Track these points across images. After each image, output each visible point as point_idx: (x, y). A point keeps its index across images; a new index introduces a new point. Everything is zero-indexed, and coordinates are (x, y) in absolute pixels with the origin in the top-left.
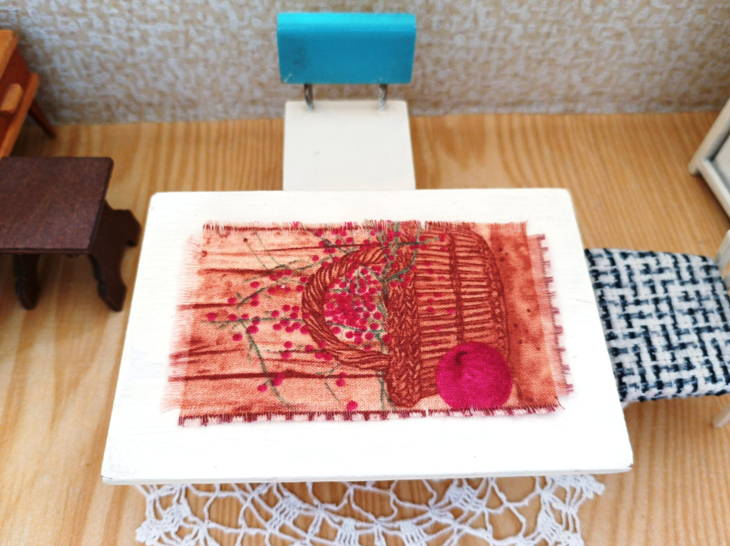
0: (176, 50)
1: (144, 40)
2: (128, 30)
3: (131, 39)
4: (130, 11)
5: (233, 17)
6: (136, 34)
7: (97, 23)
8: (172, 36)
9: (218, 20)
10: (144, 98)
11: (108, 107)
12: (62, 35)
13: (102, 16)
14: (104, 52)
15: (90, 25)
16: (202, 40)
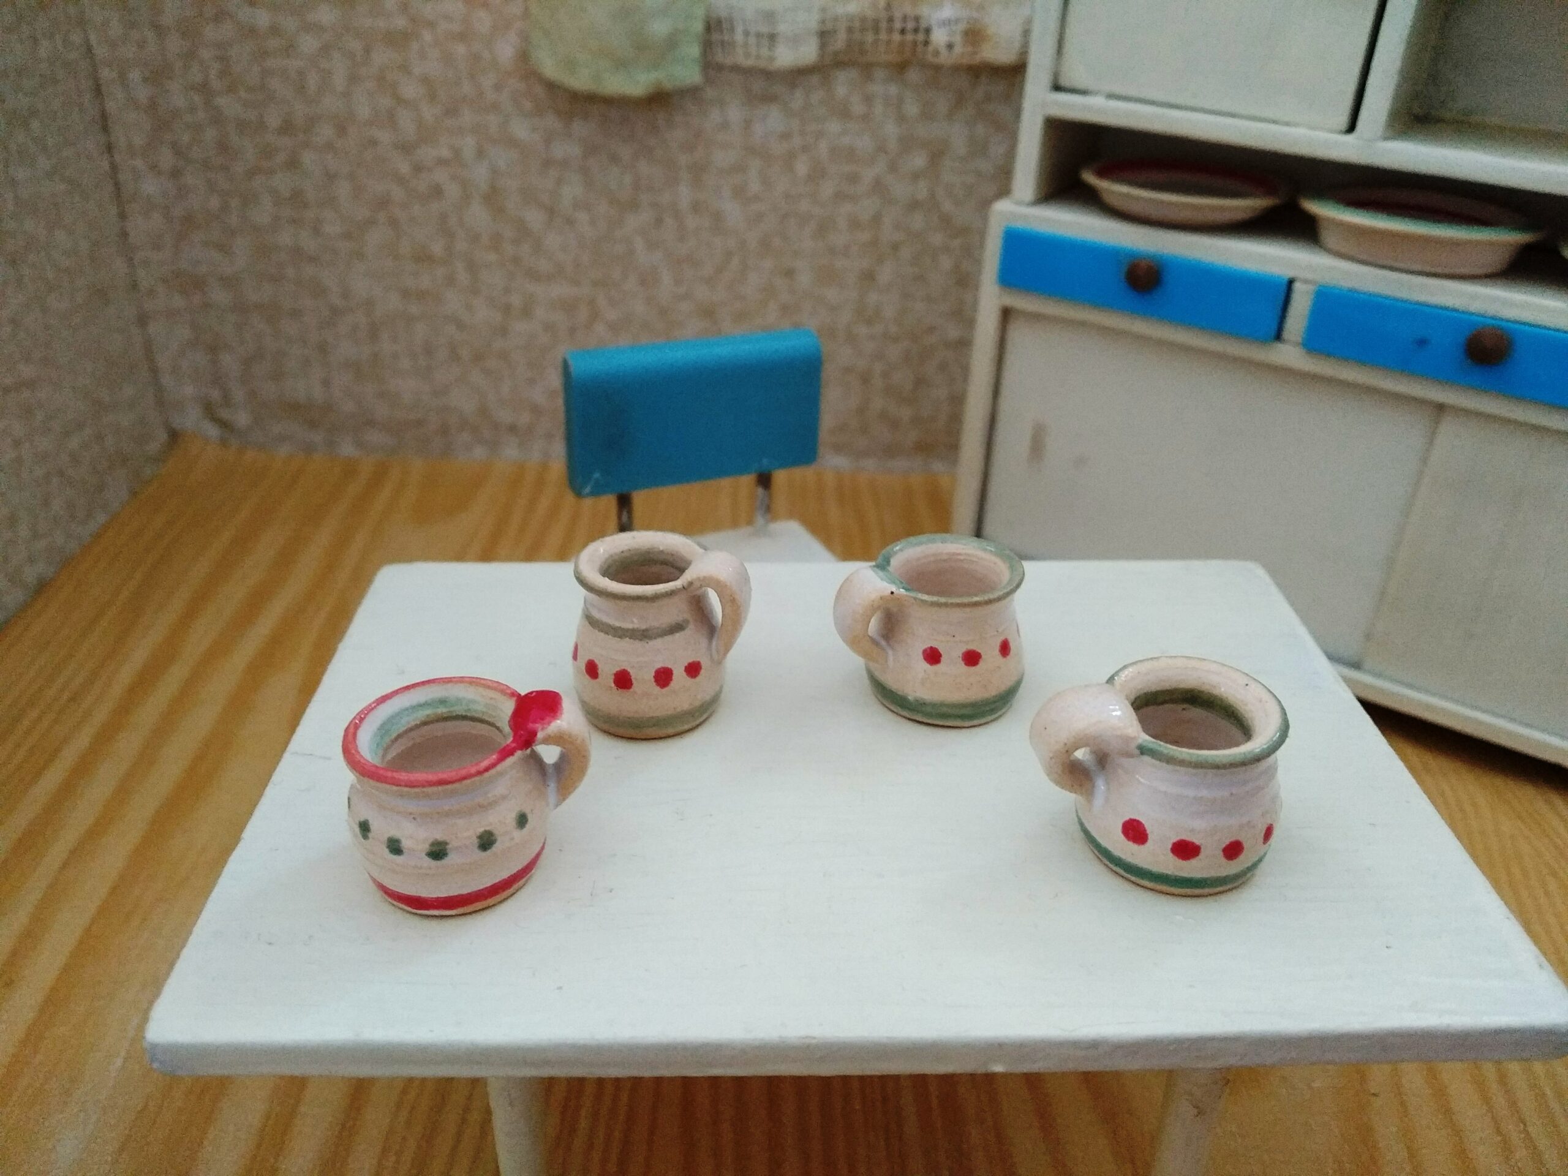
0: (572, 331)
1: (527, 312)
2: (507, 290)
3: (507, 309)
4: (516, 260)
5: (666, 278)
6: (516, 300)
7: (463, 277)
8: (569, 306)
9: (643, 282)
10: (505, 416)
11: (444, 430)
12: (406, 294)
13: (472, 267)
14: (461, 326)
15: (450, 281)
16: (612, 315)
